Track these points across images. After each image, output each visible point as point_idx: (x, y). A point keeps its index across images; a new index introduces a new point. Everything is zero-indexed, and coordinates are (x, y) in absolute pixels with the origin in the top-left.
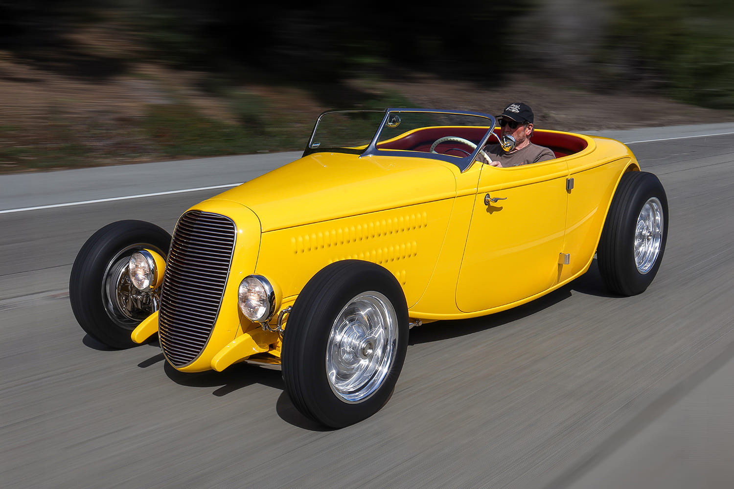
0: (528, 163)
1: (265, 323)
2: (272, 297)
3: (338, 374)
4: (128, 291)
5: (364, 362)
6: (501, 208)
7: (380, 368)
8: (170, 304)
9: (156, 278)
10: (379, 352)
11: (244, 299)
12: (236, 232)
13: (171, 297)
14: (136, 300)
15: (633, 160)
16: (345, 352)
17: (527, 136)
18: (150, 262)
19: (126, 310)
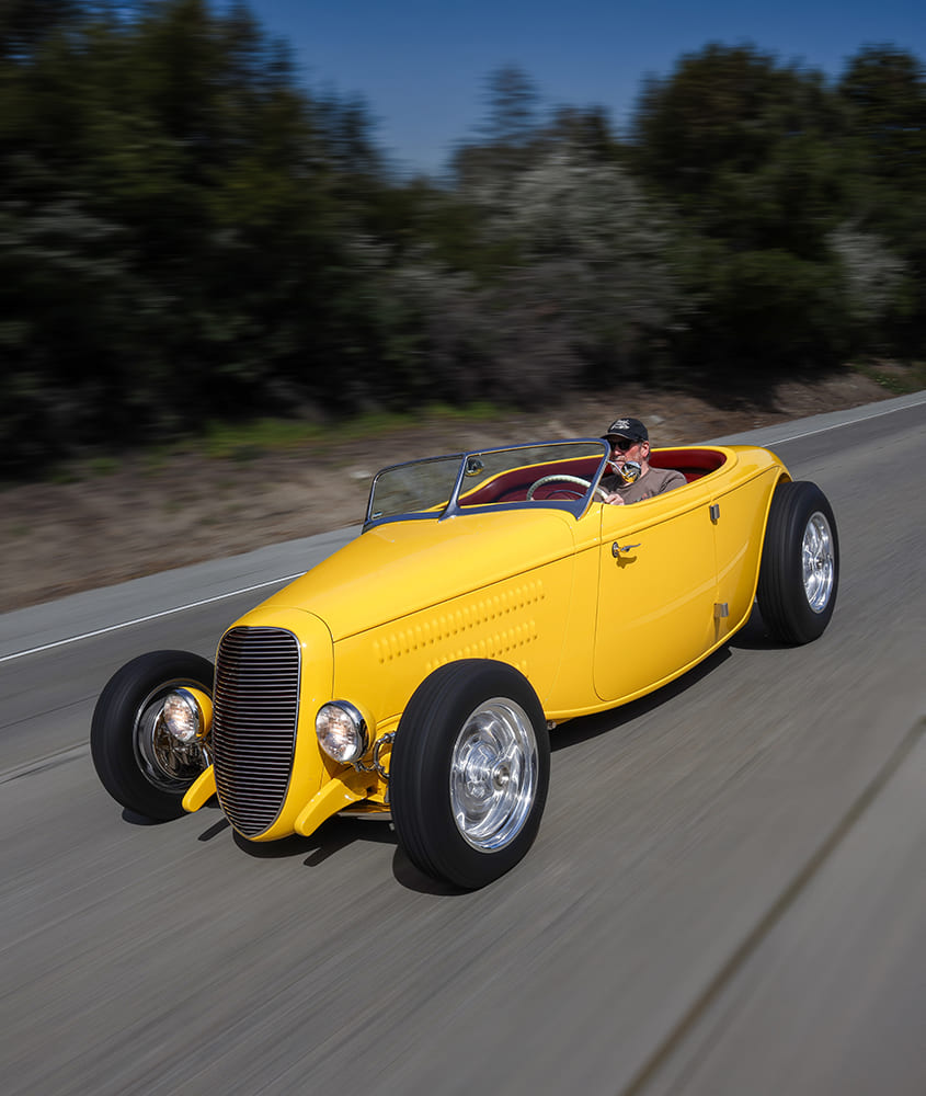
0: (654, 495)
1: (358, 762)
2: (362, 727)
3: (467, 815)
4: (167, 743)
5: (498, 794)
6: (635, 558)
7: (520, 798)
8: (226, 756)
9: (202, 723)
10: (515, 777)
11: (324, 733)
12: (299, 647)
13: (227, 746)
14: (180, 754)
15: (782, 469)
16: (472, 785)
17: (644, 458)
18: (192, 703)
19: (169, 767)
